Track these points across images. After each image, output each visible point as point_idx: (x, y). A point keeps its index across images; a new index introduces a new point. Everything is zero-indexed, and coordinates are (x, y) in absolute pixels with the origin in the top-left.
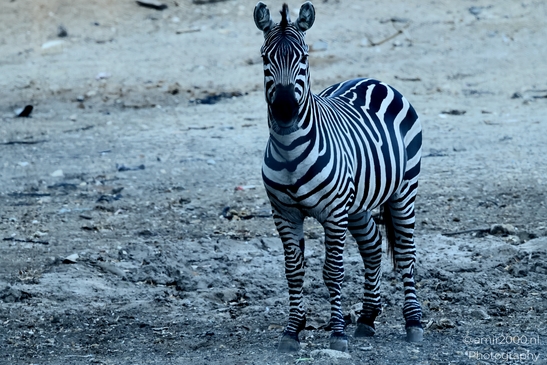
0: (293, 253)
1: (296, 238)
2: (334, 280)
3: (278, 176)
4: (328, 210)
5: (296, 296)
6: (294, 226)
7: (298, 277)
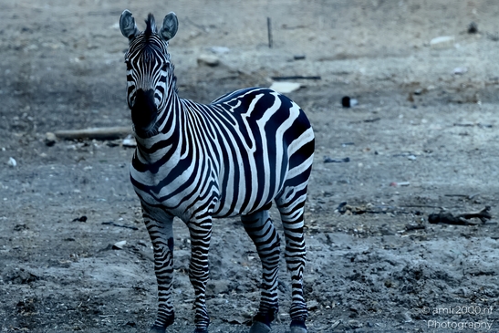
0: (160, 251)
1: (165, 237)
2: (198, 278)
3: (143, 177)
4: (191, 211)
5: (164, 292)
6: (161, 225)
7: (165, 274)
